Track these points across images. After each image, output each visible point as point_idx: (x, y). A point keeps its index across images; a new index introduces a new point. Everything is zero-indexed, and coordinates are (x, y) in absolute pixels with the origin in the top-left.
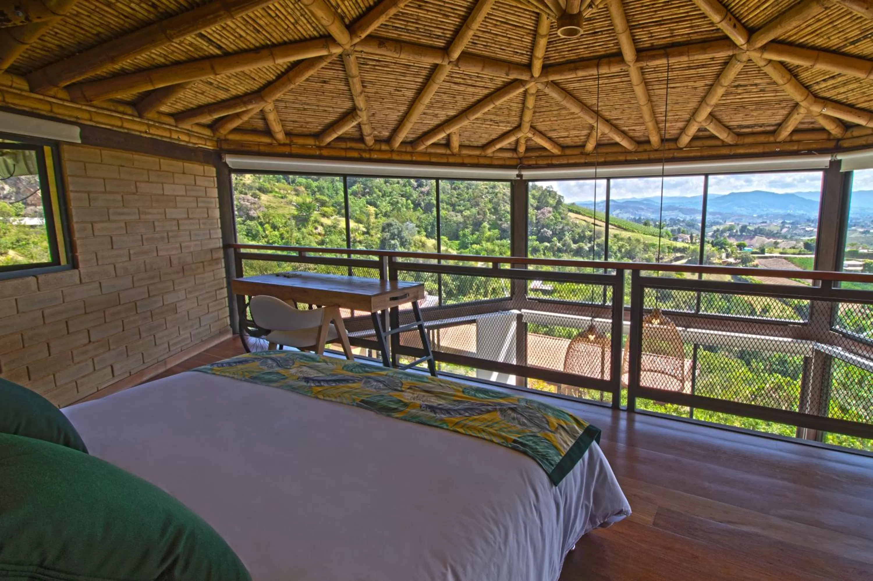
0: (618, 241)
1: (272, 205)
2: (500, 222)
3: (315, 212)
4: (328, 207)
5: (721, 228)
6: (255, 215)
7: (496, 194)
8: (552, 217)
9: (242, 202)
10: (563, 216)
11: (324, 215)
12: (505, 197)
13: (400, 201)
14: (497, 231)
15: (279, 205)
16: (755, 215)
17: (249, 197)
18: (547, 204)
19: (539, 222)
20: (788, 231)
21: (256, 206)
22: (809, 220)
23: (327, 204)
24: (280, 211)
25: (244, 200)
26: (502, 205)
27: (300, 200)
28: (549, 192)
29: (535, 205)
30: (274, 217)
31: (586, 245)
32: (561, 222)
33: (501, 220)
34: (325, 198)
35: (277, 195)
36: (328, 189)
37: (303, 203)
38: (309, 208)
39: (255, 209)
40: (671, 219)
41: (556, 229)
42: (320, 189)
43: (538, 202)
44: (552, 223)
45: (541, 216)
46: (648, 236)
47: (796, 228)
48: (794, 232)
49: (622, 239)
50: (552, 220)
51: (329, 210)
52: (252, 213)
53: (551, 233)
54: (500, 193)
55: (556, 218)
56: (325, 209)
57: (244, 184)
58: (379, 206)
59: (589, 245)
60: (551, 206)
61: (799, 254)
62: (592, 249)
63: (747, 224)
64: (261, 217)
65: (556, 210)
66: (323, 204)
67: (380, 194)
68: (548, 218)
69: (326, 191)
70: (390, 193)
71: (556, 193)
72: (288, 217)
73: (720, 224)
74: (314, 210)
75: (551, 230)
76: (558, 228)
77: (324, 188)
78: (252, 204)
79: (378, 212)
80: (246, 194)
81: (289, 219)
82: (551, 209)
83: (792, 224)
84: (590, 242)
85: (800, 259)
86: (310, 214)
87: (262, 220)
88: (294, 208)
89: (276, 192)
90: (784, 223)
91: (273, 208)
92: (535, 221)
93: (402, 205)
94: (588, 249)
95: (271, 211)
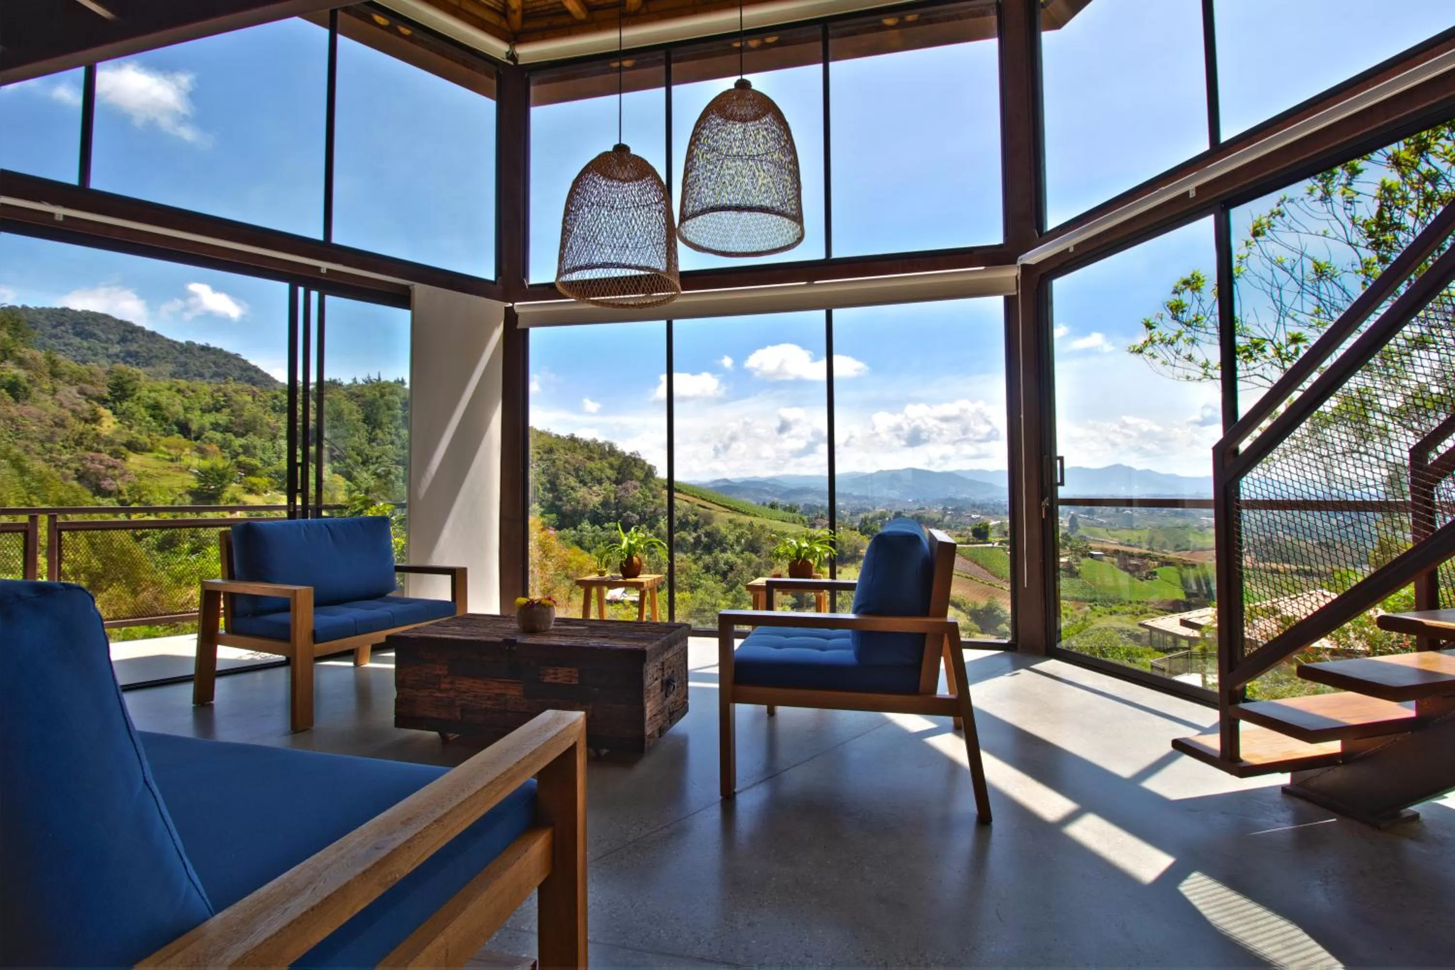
0: (735, 528)
1: (150, 471)
2: (558, 503)
3: (234, 484)
4: (260, 476)
5: (870, 515)
6: (113, 488)
7: (554, 462)
8: (639, 495)
9: (89, 464)
10: (655, 493)
11: (250, 491)
12: (567, 465)
13: (393, 470)
14: (554, 516)
15: (164, 472)
16: (910, 500)
17: (105, 456)
18: (632, 477)
19: (619, 502)
20: (952, 519)
21: (117, 472)
22: (974, 506)
23: (258, 472)
24: (165, 483)
25: (93, 460)
26: (562, 478)
27: (206, 464)
28: (635, 460)
29: (613, 478)
30: (150, 491)
31: (690, 534)
32: (653, 503)
33: (561, 500)
34: (256, 462)
35: (160, 455)
36: (264, 450)
37: (212, 469)
38: (221, 477)
39: (114, 478)
40: (806, 505)
41: (645, 513)
42: (247, 450)
43: (618, 473)
44: (639, 503)
45: (622, 493)
46: (776, 522)
47: (960, 515)
48: (959, 520)
49: (740, 525)
50: (639, 499)
51: (262, 482)
52: (106, 484)
53: (638, 517)
54: (560, 460)
55: (645, 497)
56: (254, 480)
57: (98, 435)
58: (355, 478)
59: (694, 535)
60: (637, 479)
61: (968, 543)
62: (698, 540)
63: (902, 511)
64: (125, 491)
65: (645, 485)
66: (251, 471)
67: (360, 459)
68: (633, 496)
69: (259, 453)
70: (377, 458)
71: (644, 463)
72: (181, 491)
73: (869, 511)
74: (231, 481)
75: (638, 514)
76: (648, 510)
77: (255, 448)
78: (109, 467)
79: (353, 487)
80: (99, 451)
81: (180, 495)
82: (638, 484)
83: (955, 510)
84: (695, 531)
85: (970, 549)
86: (223, 487)
87: (126, 497)
88: (193, 477)
89: (161, 452)
90: (945, 509)
91: (150, 476)
92: (613, 501)
93: (397, 477)
94: (692, 541)
95: (146, 482)
